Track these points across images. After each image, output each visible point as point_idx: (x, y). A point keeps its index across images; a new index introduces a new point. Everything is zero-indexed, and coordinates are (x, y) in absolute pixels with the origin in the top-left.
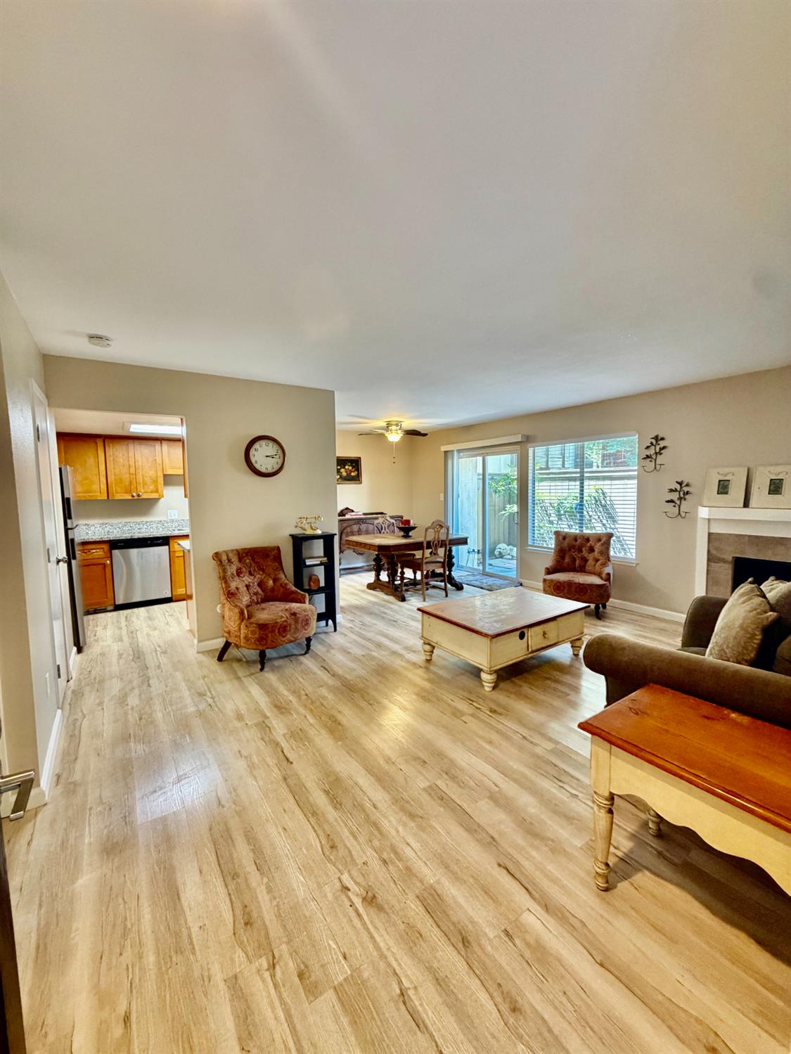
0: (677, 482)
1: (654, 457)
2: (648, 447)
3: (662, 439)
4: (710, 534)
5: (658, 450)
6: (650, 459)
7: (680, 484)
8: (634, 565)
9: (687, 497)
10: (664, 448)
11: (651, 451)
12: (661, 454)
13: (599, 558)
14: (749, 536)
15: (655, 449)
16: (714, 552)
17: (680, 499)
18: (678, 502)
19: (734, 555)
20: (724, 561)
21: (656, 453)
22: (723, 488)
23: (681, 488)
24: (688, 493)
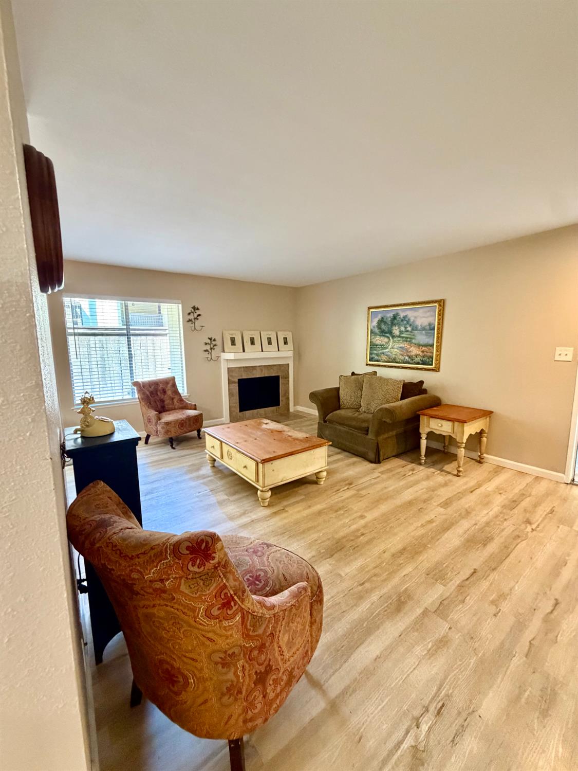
0: (209, 338)
1: (193, 321)
2: (189, 314)
3: (198, 309)
4: (228, 368)
5: (196, 316)
6: (191, 322)
7: (210, 339)
8: (187, 397)
9: (214, 347)
10: (199, 315)
11: (191, 317)
12: (198, 319)
13: (174, 397)
14: (243, 367)
15: (194, 316)
16: (230, 378)
17: (211, 349)
18: (210, 351)
19: (239, 378)
20: (234, 382)
21: (195, 319)
22: (233, 342)
23: (211, 342)
24: (215, 345)
